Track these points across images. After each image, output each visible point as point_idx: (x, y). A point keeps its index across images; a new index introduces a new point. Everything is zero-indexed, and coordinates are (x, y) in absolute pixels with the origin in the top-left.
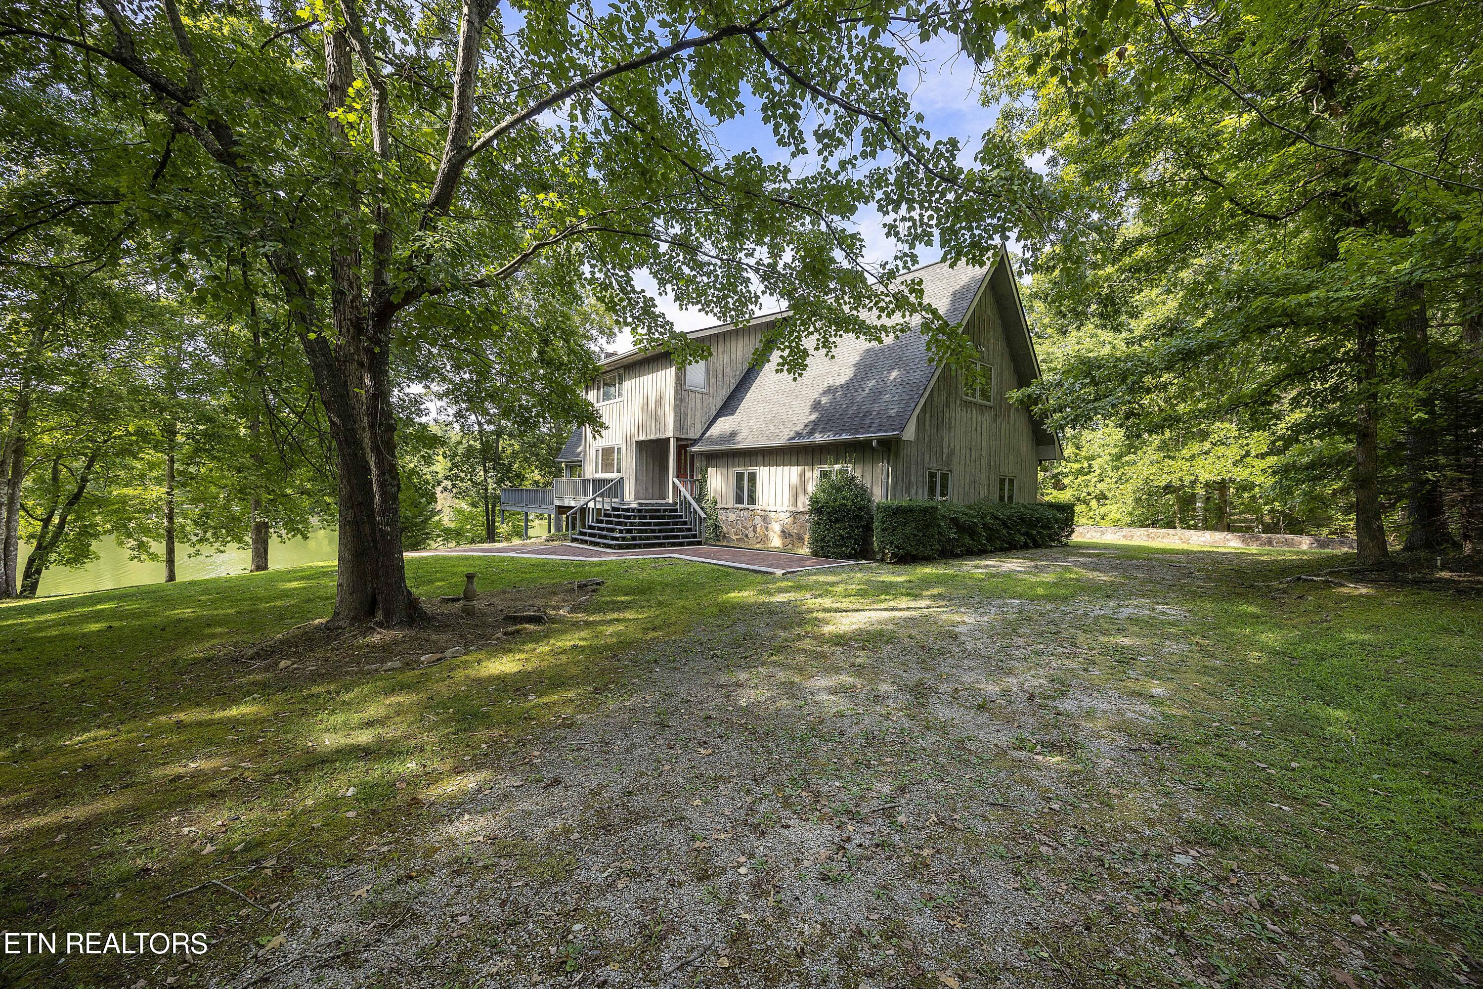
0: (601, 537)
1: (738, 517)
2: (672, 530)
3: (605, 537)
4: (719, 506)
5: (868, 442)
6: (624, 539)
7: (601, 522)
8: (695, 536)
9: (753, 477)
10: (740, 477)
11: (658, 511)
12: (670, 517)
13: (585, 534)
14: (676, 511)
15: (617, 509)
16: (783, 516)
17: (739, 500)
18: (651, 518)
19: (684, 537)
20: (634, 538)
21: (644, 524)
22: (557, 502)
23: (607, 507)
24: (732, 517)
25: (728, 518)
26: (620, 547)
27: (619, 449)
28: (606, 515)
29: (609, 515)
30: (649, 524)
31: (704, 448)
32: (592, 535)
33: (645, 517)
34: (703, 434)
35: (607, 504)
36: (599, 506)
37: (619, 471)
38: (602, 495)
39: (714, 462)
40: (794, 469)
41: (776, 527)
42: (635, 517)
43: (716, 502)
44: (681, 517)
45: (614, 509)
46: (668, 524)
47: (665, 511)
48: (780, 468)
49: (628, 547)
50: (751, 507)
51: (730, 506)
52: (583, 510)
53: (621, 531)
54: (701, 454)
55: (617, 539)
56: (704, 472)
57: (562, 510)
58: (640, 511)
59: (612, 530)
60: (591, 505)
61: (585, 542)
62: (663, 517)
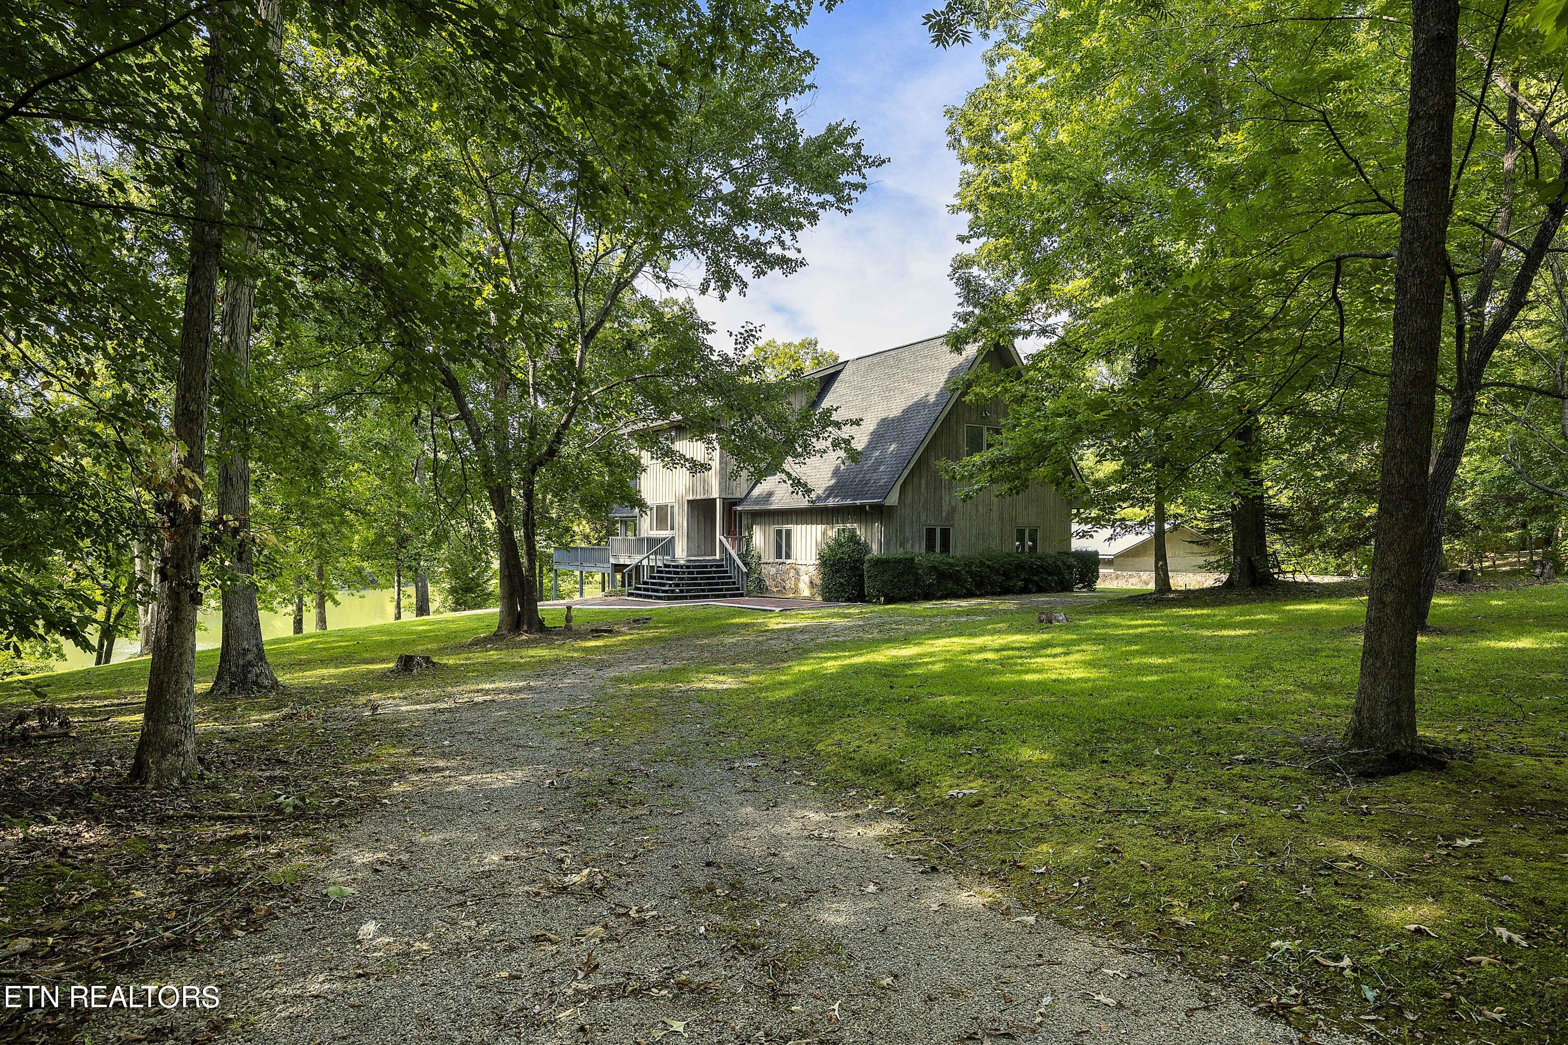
0: (654, 590)
1: (778, 570)
2: (717, 584)
3: (657, 591)
4: (763, 561)
5: (862, 507)
6: (672, 591)
7: (654, 578)
8: (738, 589)
9: (788, 533)
10: (779, 533)
11: (706, 567)
12: (715, 572)
13: (639, 589)
14: (722, 566)
15: (668, 566)
16: (812, 569)
17: (779, 556)
18: (698, 573)
19: (727, 590)
20: (682, 591)
21: (692, 579)
22: (612, 561)
23: (660, 564)
24: (773, 571)
25: (769, 571)
26: (669, 598)
27: (672, 507)
28: (658, 572)
29: (661, 572)
30: (696, 579)
31: (747, 508)
32: (645, 590)
33: (692, 573)
34: (749, 493)
35: (659, 561)
36: (652, 563)
37: (672, 528)
38: (655, 553)
39: (758, 520)
40: (819, 527)
41: (805, 579)
42: (684, 573)
43: (760, 557)
44: (726, 572)
45: (666, 566)
46: (713, 578)
47: (711, 566)
48: (809, 526)
49: (676, 598)
50: (788, 561)
51: (771, 560)
52: (638, 568)
53: (670, 585)
54: (747, 512)
55: (666, 591)
56: (750, 529)
57: (618, 568)
58: (688, 567)
59: (664, 585)
60: (645, 562)
61: (640, 596)
62: (710, 572)
